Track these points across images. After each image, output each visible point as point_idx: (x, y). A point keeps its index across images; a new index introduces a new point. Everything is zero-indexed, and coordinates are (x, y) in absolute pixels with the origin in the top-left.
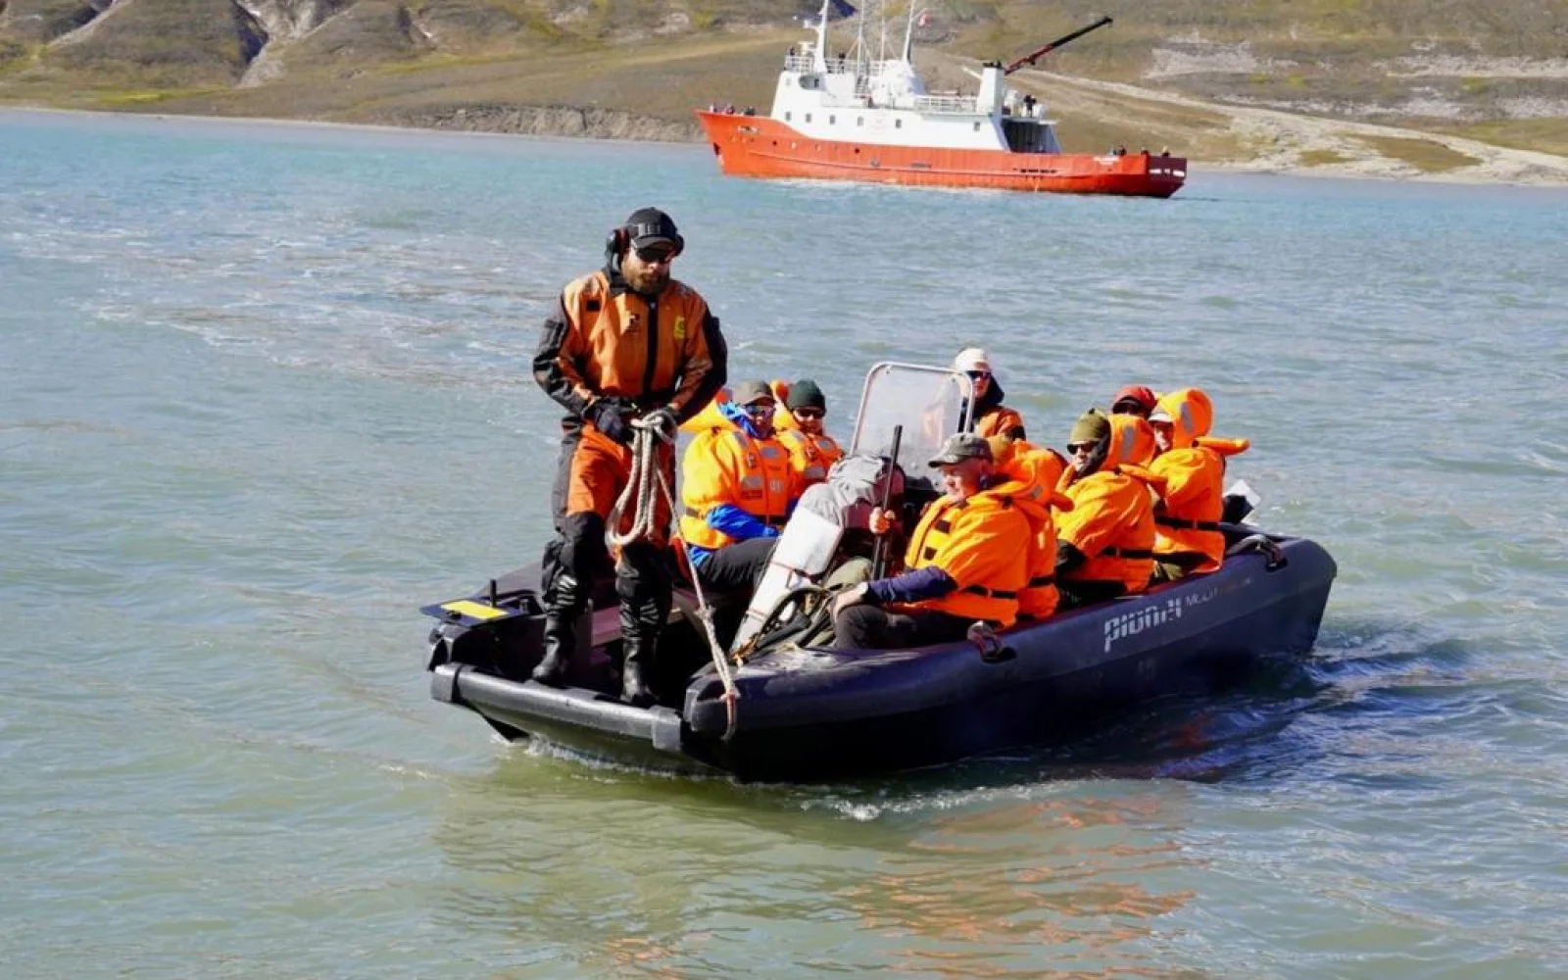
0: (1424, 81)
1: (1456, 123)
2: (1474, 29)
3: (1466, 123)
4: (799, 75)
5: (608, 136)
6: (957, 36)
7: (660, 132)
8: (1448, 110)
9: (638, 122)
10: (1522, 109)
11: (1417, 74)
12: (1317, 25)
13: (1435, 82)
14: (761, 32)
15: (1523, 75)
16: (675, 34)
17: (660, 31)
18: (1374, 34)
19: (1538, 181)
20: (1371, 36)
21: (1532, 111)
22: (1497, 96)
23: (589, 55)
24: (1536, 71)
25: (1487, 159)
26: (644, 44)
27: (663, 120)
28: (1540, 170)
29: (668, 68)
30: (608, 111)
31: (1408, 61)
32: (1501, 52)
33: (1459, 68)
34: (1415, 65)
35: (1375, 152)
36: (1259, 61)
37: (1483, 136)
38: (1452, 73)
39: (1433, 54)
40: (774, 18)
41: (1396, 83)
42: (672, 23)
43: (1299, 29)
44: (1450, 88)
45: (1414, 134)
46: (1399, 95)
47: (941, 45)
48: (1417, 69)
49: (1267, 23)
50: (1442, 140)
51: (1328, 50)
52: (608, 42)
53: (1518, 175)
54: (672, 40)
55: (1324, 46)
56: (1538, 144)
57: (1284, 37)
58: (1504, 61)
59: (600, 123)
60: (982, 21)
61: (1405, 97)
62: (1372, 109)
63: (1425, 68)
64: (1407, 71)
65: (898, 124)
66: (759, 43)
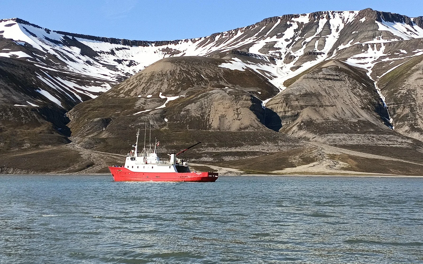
0: (205, 153)
1: (212, 162)
2: (215, 141)
3: (214, 162)
4: (130, 157)
5: (8, 173)
6: (96, 147)
7: (21, 172)
8: (211, 159)
9: (15, 170)
10: (227, 159)
11: (203, 152)
12: (180, 141)
13: (207, 153)
14: (48, 147)
15: (227, 151)
16: (26, 148)
17: (23, 148)
18: (193, 143)
19: (230, 175)
20: (192, 143)
21: (229, 159)
22: (221, 156)
23: (4, 154)
24: (229, 150)
25: (219, 170)
26: (18, 151)
27: (22, 169)
28: (230, 172)
29: (24, 157)
30: (8, 168)
31: (201, 149)
32: (221, 146)
33: (213, 150)
34: (203, 150)
35: (194, 169)
36: (167, 150)
37: (218, 165)
38: (211, 151)
39: (207, 147)
40: (51, 144)
41: (198, 153)
42: (26, 146)
43: (176, 143)
44: (211, 154)
45: (203, 165)
46: (200, 156)
47: (92, 149)
48: (203, 151)
49: (169, 141)
50: (209, 166)
51: (183, 147)
52: (9, 151)
53: (225, 173)
54: (25, 150)
55: (182, 146)
56: (230, 166)
57: (173, 144)
58: (222, 148)
59: (6, 170)
60: (102, 143)
61: (201, 157)
62: (193, 160)
63: (205, 150)
64: (201, 151)
65: (152, 167)
66: (47, 150)
